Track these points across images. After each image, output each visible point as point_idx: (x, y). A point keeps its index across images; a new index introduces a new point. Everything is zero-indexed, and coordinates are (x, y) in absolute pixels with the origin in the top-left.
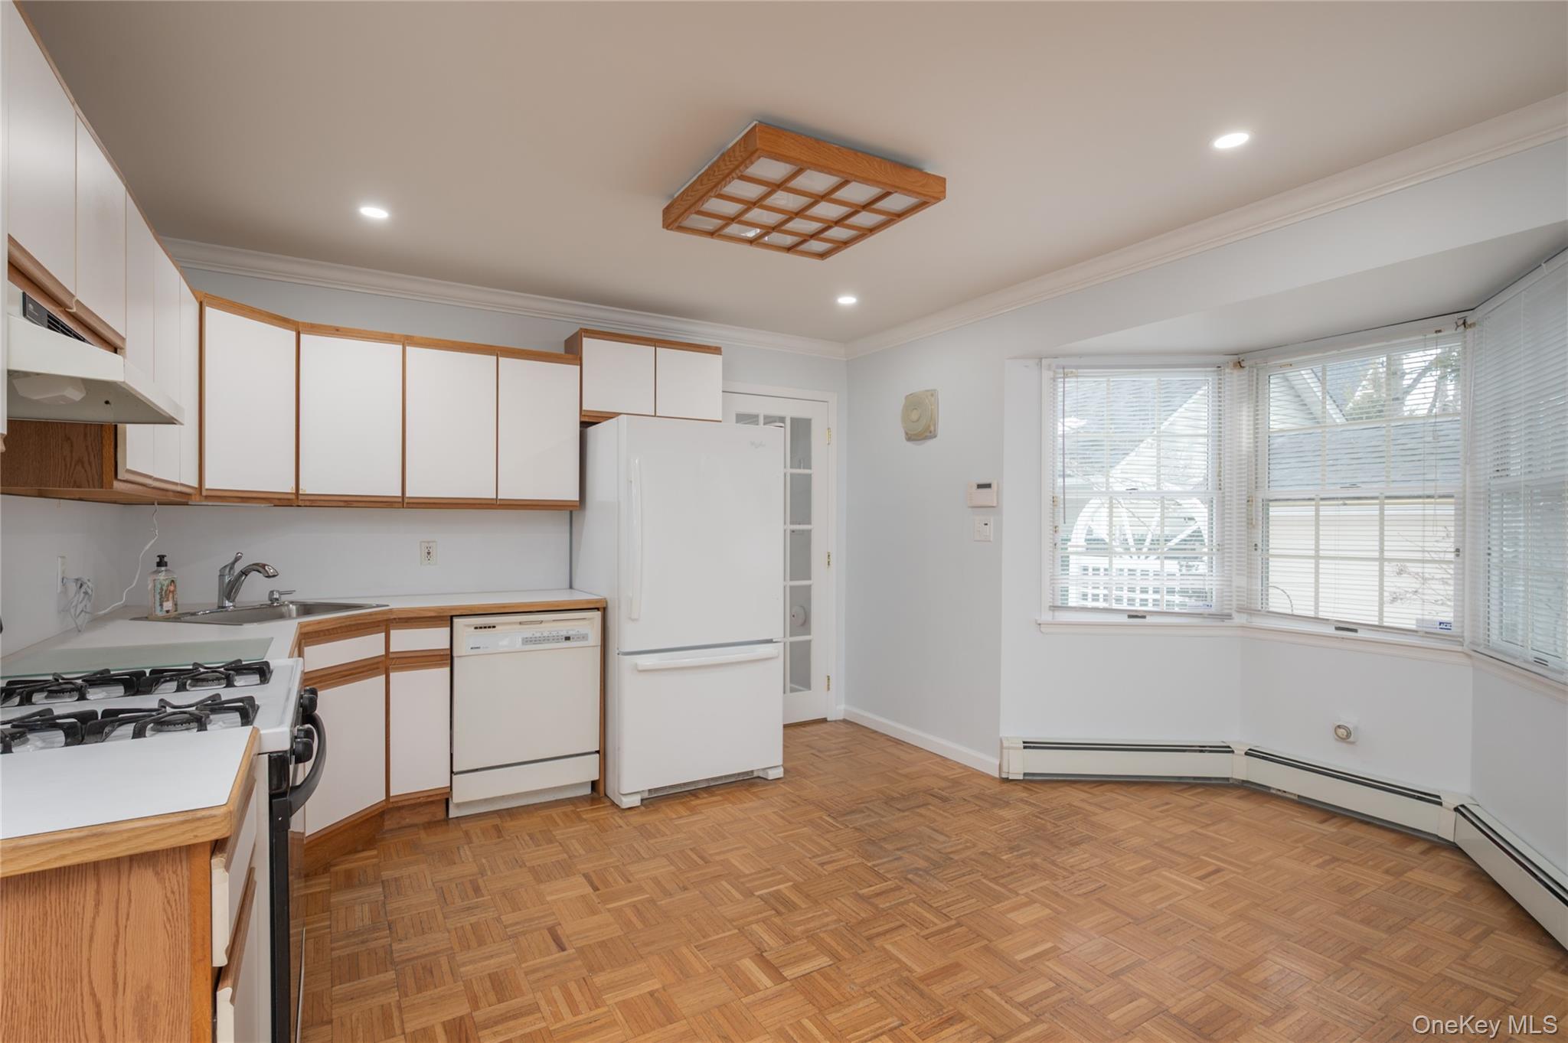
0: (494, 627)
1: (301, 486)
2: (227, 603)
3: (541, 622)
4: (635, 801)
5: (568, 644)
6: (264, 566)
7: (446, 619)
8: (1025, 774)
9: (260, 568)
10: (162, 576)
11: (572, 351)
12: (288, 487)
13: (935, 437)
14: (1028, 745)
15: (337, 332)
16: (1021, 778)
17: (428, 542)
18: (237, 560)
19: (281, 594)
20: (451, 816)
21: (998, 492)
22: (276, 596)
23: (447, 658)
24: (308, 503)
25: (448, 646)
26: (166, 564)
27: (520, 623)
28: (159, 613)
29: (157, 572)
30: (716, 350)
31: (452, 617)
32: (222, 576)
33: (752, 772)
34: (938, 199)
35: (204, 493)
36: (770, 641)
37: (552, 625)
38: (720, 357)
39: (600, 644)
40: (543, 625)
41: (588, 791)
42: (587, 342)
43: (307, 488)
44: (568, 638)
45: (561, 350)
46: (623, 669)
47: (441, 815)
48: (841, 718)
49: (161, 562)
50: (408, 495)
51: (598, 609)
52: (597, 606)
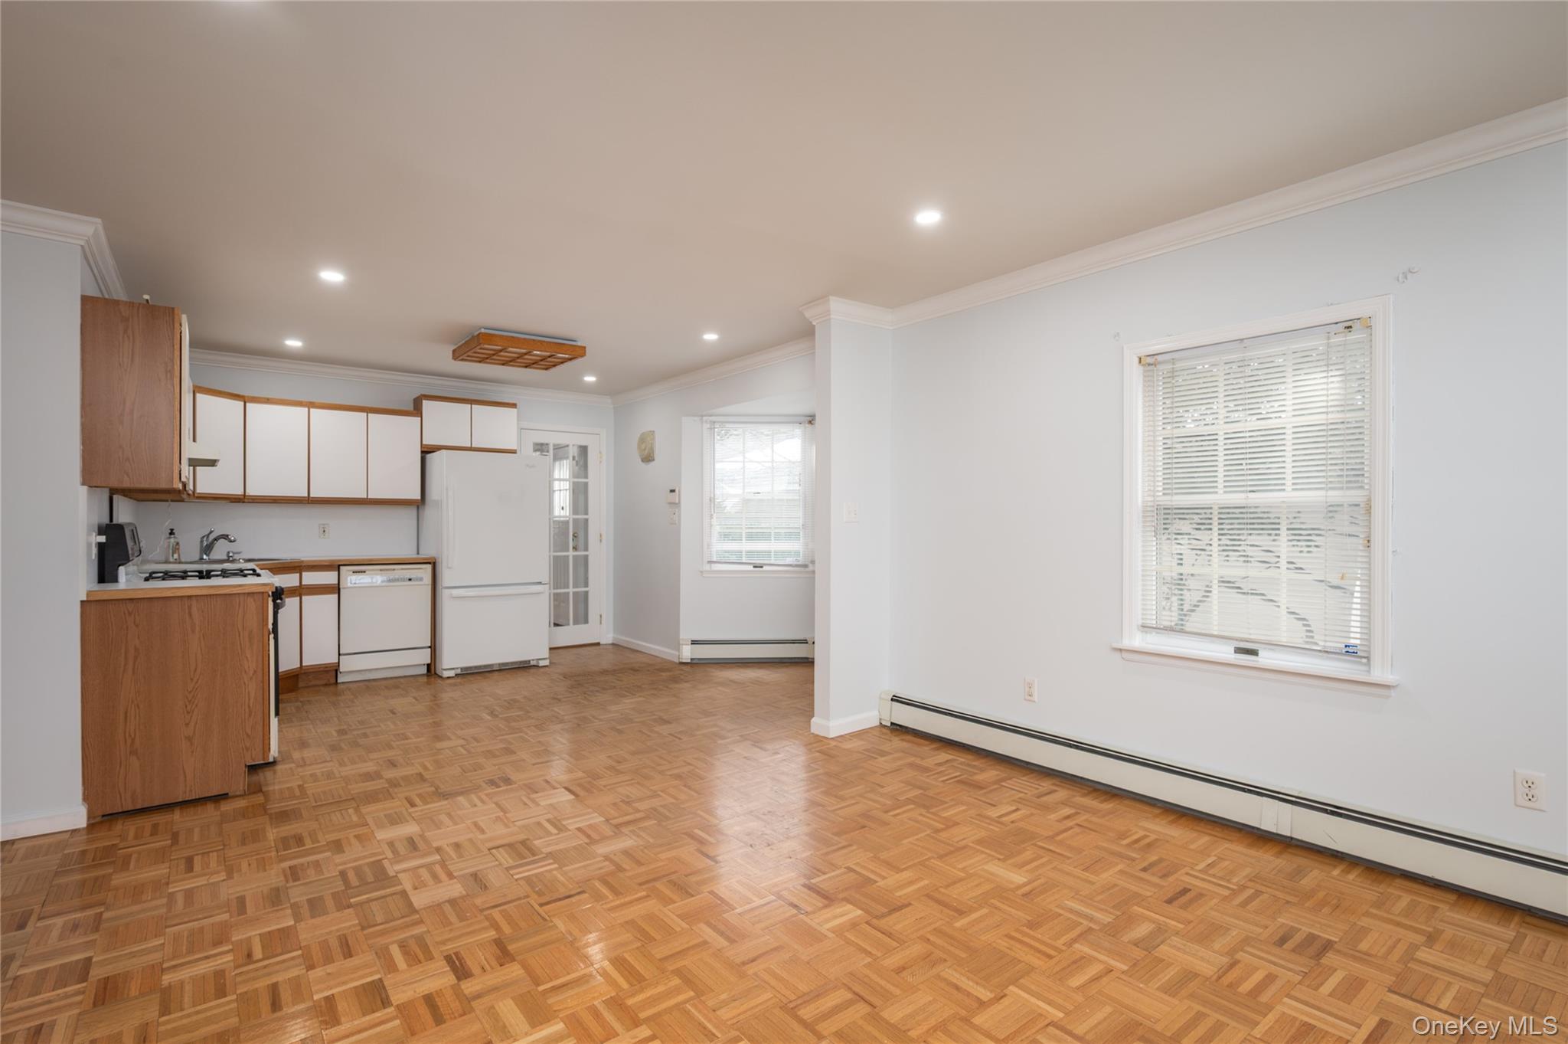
0: (365, 572)
1: (247, 491)
2: (205, 557)
3: (394, 570)
4: (452, 674)
5: (410, 583)
6: (227, 536)
7: (336, 566)
8: (691, 659)
9: (225, 537)
10: (172, 540)
11: (417, 410)
12: (240, 492)
13: (653, 460)
14: (694, 643)
15: (267, 401)
16: (689, 661)
17: (324, 525)
18: (211, 532)
19: (234, 553)
20: (339, 681)
21: (679, 495)
22: (231, 555)
23: (336, 589)
24: (251, 501)
25: (336, 582)
26: (174, 534)
27: (381, 570)
28: (171, 560)
29: (170, 538)
30: (514, 406)
31: (339, 566)
32: (202, 542)
33: (529, 661)
34: (582, 356)
35: (196, 495)
36: (540, 583)
37: (401, 572)
38: (515, 410)
39: (430, 583)
40: (395, 571)
41: (424, 670)
42: (425, 403)
43: (250, 492)
44: (410, 580)
45: (411, 408)
46: (445, 595)
47: (333, 681)
48: (610, 642)
49: (172, 533)
50: (311, 496)
51: (430, 563)
52: (429, 561)
